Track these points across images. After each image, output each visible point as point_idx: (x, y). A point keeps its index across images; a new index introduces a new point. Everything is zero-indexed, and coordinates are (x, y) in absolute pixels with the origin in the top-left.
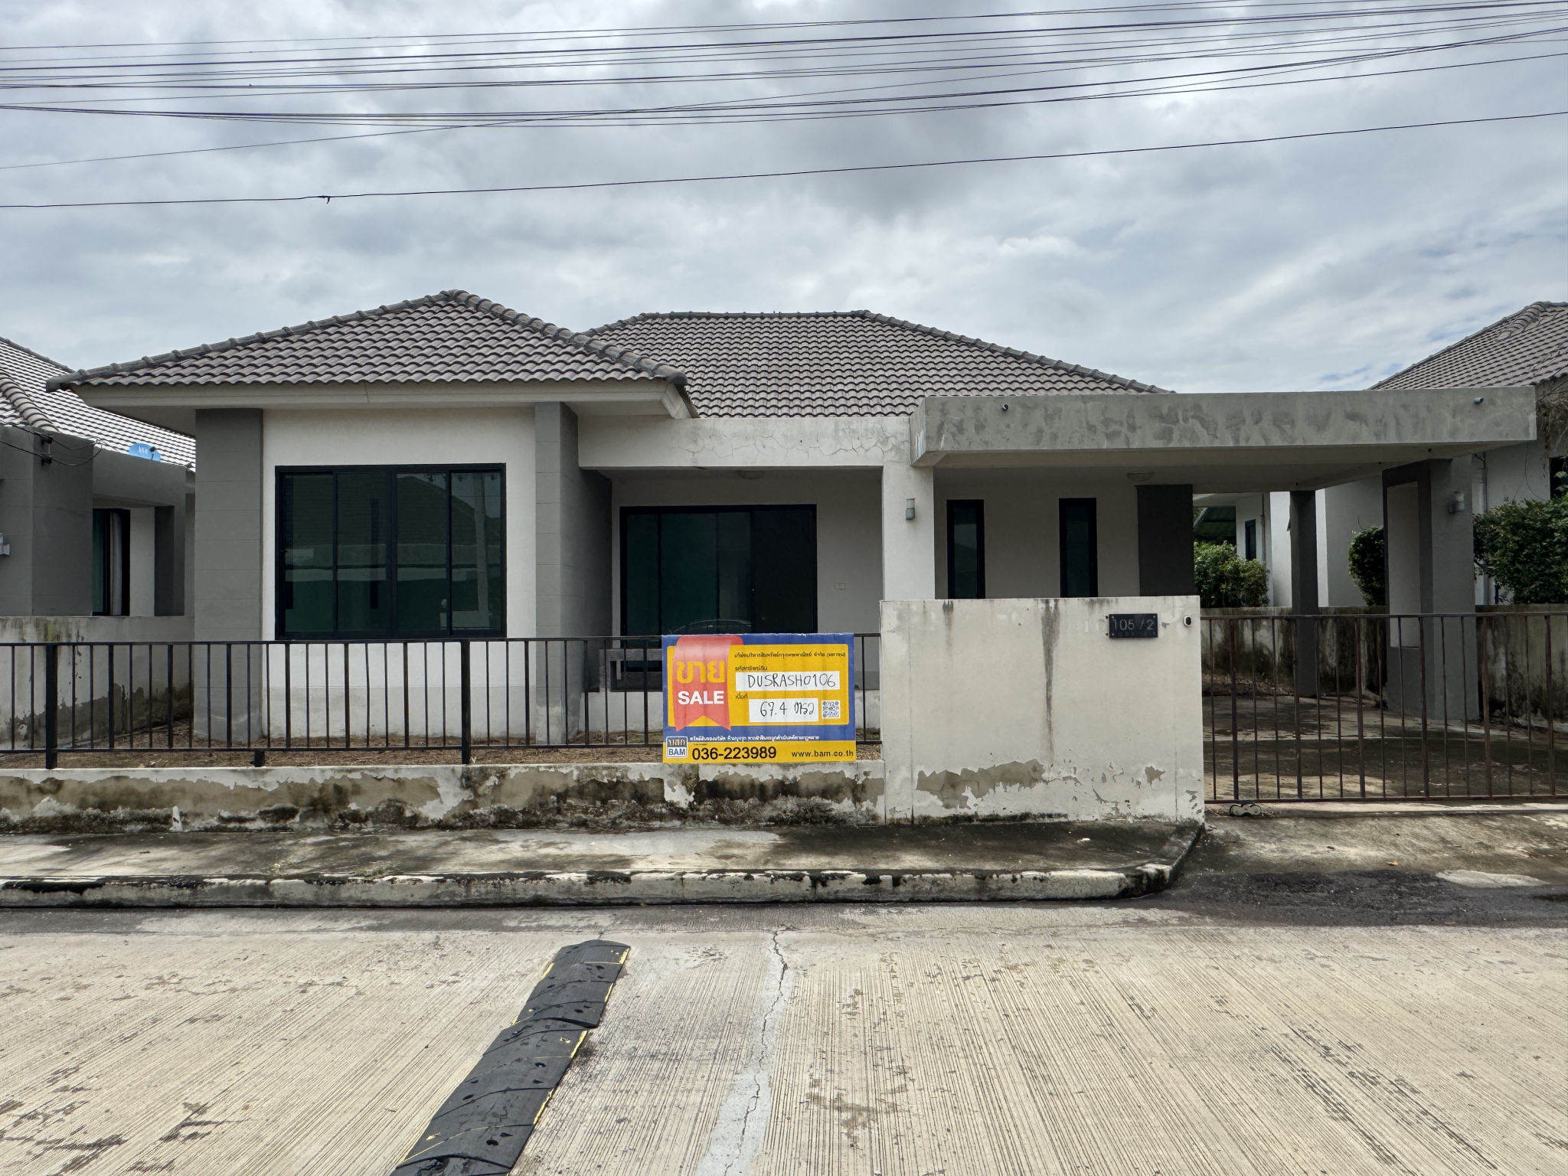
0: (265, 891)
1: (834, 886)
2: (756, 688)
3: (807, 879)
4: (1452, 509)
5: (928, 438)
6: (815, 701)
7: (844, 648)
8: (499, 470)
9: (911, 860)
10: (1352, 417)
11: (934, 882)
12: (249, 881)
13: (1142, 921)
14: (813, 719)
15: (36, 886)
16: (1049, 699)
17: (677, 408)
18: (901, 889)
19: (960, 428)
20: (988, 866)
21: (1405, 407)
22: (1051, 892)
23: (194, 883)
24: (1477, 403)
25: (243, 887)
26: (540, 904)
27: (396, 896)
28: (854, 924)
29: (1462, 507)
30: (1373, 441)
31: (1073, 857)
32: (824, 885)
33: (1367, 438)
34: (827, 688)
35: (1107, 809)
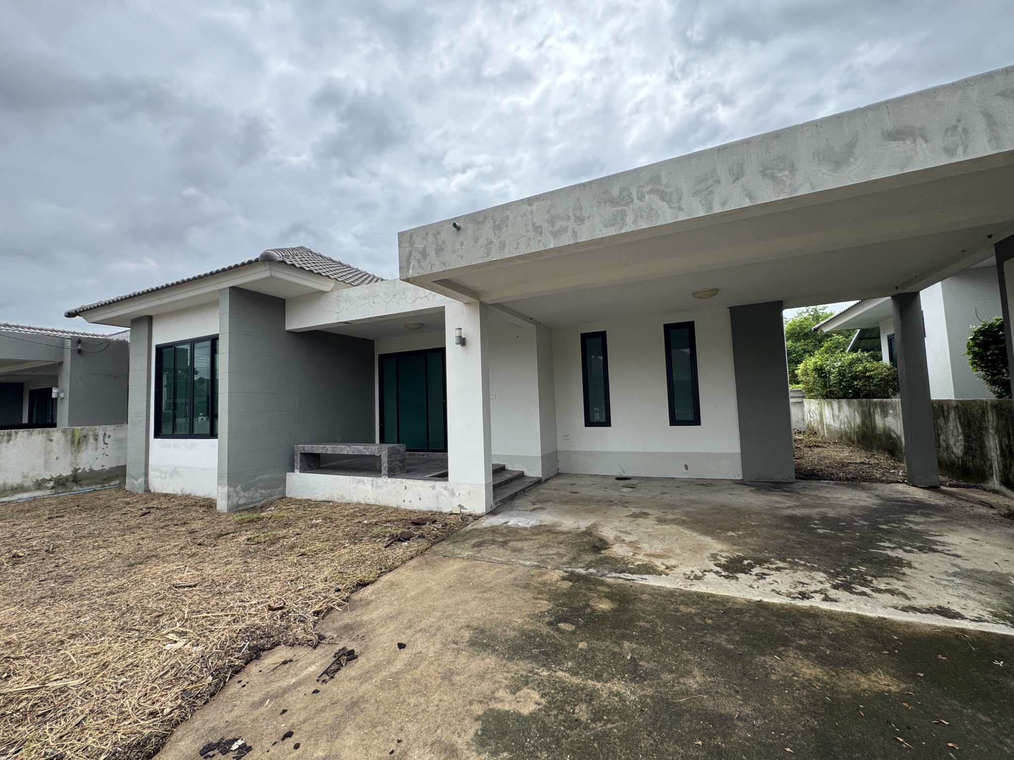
5: (401, 268)
10: (897, 135)
19: (424, 255)
30: (943, 160)
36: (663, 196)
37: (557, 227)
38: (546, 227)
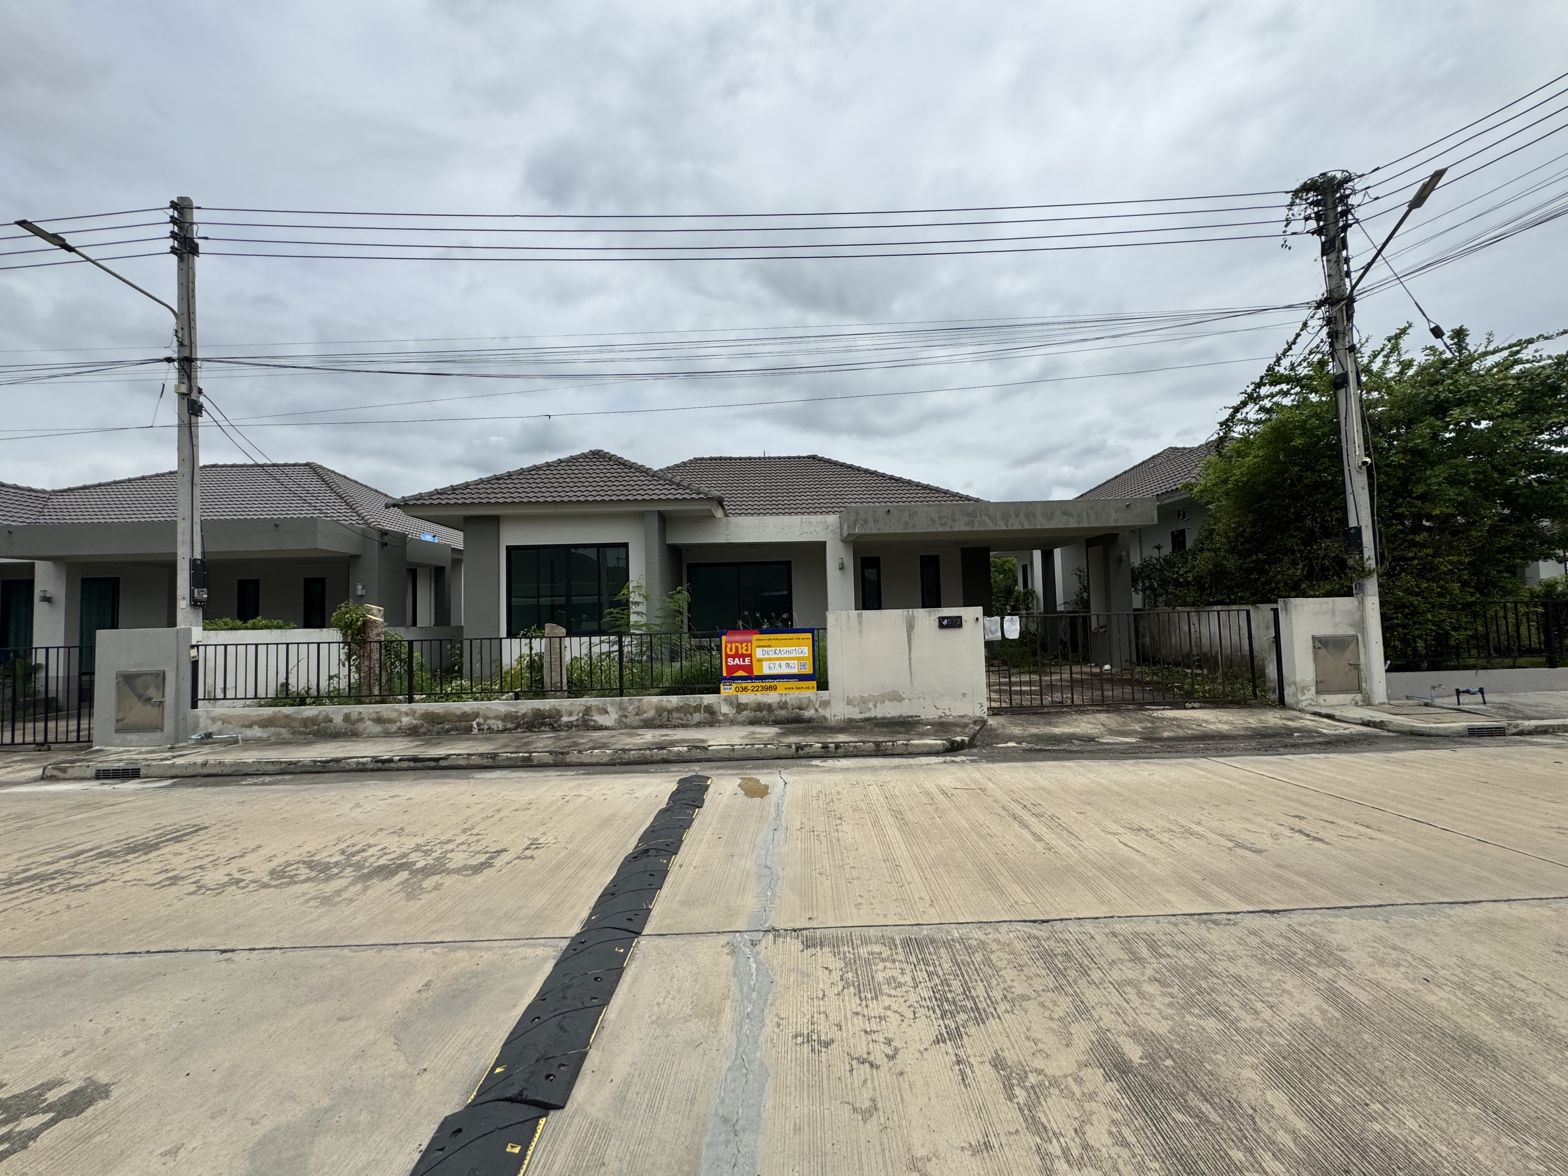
0: (529, 759)
1: (807, 750)
2: (766, 656)
3: (794, 746)
4: (1120, 560)
5: (848, 527)
6: (796, 662)
7: (810, 635)
8: (625, 545)
9: (842, 738)
10: (1064, 513)
11: (855, 747)
12: (521, 755)
13: (953, 762)
14: (795, 671)
15: (415, 759)
16: (910, 659)
17: (719, 514)
18: (839, 751)
19: (866, 521)
20: (880, 739)
21: (1092, 508)
22: (910, 750)
23: (494, 756)
24: (1128, 506)
25: (518, 757)
26: (665, 761)
27: (594, 760)
28: (817, 766)
29: (1124, 558)
30: (1076, 526)
31: (922, 735)
32: (802, 749)
33: (1072, 524)
34: (801, 655)
35: (940, 713)
36: (990, 517)
37: (942, 522)
38: (937, 520)
